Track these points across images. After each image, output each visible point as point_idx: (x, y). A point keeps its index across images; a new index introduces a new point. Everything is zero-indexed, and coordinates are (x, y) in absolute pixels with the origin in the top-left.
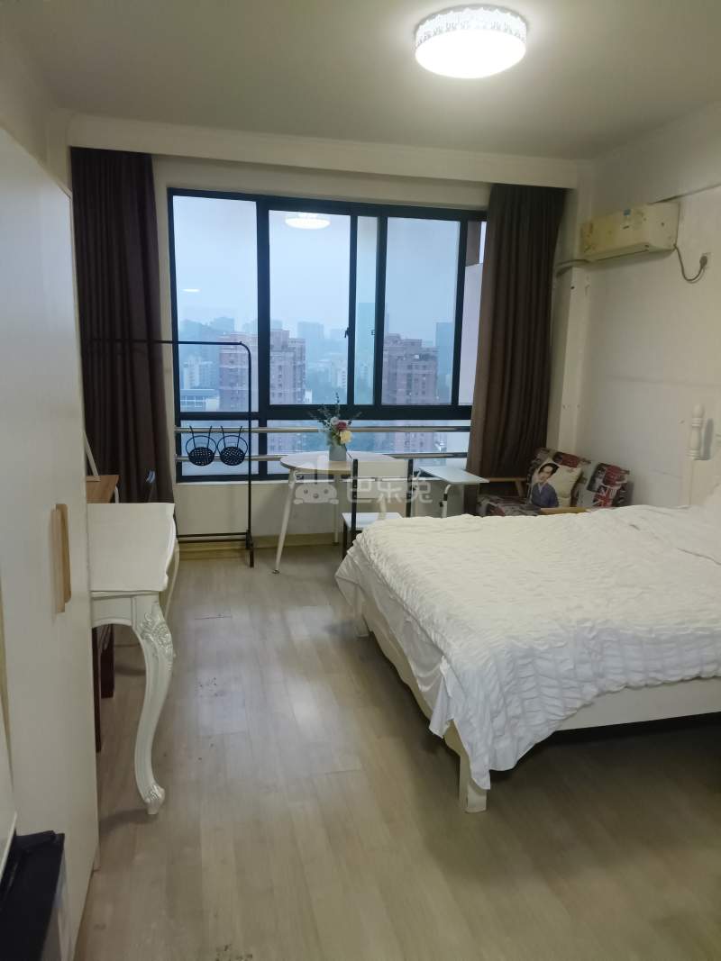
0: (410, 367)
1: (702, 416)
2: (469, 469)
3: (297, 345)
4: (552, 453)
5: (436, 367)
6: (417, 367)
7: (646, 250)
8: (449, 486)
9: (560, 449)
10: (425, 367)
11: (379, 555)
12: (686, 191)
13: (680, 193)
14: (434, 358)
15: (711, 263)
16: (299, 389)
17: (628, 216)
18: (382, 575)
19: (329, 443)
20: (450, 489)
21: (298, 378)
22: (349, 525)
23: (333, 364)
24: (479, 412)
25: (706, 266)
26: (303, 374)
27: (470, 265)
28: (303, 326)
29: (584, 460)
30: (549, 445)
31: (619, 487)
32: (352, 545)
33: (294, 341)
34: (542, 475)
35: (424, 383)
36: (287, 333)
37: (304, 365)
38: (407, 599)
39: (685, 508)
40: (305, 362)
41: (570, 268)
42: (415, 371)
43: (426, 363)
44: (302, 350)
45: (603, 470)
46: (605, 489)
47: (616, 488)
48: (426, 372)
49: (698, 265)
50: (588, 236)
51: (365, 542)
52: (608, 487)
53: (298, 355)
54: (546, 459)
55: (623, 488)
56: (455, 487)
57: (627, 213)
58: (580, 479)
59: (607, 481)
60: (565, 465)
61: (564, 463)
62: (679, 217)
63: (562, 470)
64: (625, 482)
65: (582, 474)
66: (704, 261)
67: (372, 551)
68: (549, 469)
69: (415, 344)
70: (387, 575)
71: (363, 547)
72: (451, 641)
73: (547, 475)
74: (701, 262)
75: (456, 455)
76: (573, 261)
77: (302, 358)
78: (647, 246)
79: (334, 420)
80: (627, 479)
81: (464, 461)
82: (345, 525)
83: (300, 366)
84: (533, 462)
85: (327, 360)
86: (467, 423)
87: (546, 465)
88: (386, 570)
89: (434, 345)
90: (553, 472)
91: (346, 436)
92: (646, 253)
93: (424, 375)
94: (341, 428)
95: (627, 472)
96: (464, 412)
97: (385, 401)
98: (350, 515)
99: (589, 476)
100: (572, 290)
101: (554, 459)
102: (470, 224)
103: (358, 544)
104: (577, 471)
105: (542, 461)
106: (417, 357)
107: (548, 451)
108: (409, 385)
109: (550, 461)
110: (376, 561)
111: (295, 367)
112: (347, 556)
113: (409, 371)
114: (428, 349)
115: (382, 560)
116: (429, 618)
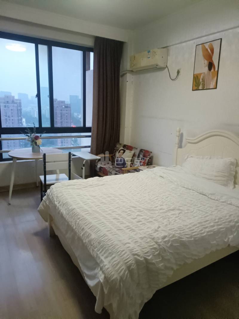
0: (61, 110)
1: (180, 132)
2: (91, 152)
3: (18, 101)
4: (122, 145)
5: (70, 111)
6: (64, 110)
7: (156, 67)
8: (85, 161)
9: (125, 143)
10: (67, 110)
11: (59, 202)
12: (171, 44)
13: (168, 45)
14: (70, 107)
15: (181, 73)
16: (20, 118)
17: (149, 53)
18: (61, 213)
19: (31, 145)
20: (85, 162)
21: (19, 113)
22: (43, 182)
23: (33, 109)
24: (94, 130)
25: (179, 74)
26: (21, 112)
27: (88, 70)
28: (20, 94)
29: (135, 148)
30: (121, 142)
31: (149, 158)
32: (45, 195)
33: (17, 100)
34: (120, 154)
35: (67, 116)
36: (13, 97)
37: (21, 109)
38: (76, 228)
39: (175, 166)
40: (22, 108)
41: (126, 73)
42: (63, 112)
43: (67, 109)
44: (20, 103)
45: (143, 152)
46: (144, 159)
47: (148, 159)
48: (67, 112)
49: (176, 74)
50: (133, 61)
51: (52, 195)
52: (145, 158)
53: (19, 105)
54: (120, 147)
55: (150, 159)
56: (87, 161)
57: (149, 52)
58: (134, 155)
59: (144, 156)
60: (128, 150)
61: (127, 149)
62: (168, 55)
63: (127, 152)
64: (151, 156)
65: (134, 153)
66: (178, 72)
67: (55, 200)
68: (122, 151)
69: (63, 102)
70: (64, 213)
71: (51, 197)
72: (102, 258)
73: (122, 154)
74: (177, 72)
75: (86, 147)
76: (127, 71)
77: (20, 106)
78: (157, 65)
79: (33, 135)
80: (151, 155)
81: (89, 149)
82: (41, 181)
83: (20, 109)
84: (115, 148)
85: (31, 107)
86: (90, 134)
87: (121, 150)
88: (63, 210)
89: (69, 103)
90: (124, 152)
91: (39, 142)
92: (156, 68)
93: (67, 113)
94: (37, 138)
95: (151, 152)
96: (88, 130)
97: (56, 126)
98: (43, 176)
99: (137, 154)
100: (127, 83)
101: (123, 147)
102: (87, 53)
103: (48, 195)
104: (133, 152)
105: (119, 148)
106: (64, 107)
107: (121, 144)
108: (61, 116)
109: (122, 148)
110: (58, 205)
111: (18, 110)
112: (43, 201)
113: (61, 112)
114: (67, 104)
115: (61, 205)
116: (89, 241)
